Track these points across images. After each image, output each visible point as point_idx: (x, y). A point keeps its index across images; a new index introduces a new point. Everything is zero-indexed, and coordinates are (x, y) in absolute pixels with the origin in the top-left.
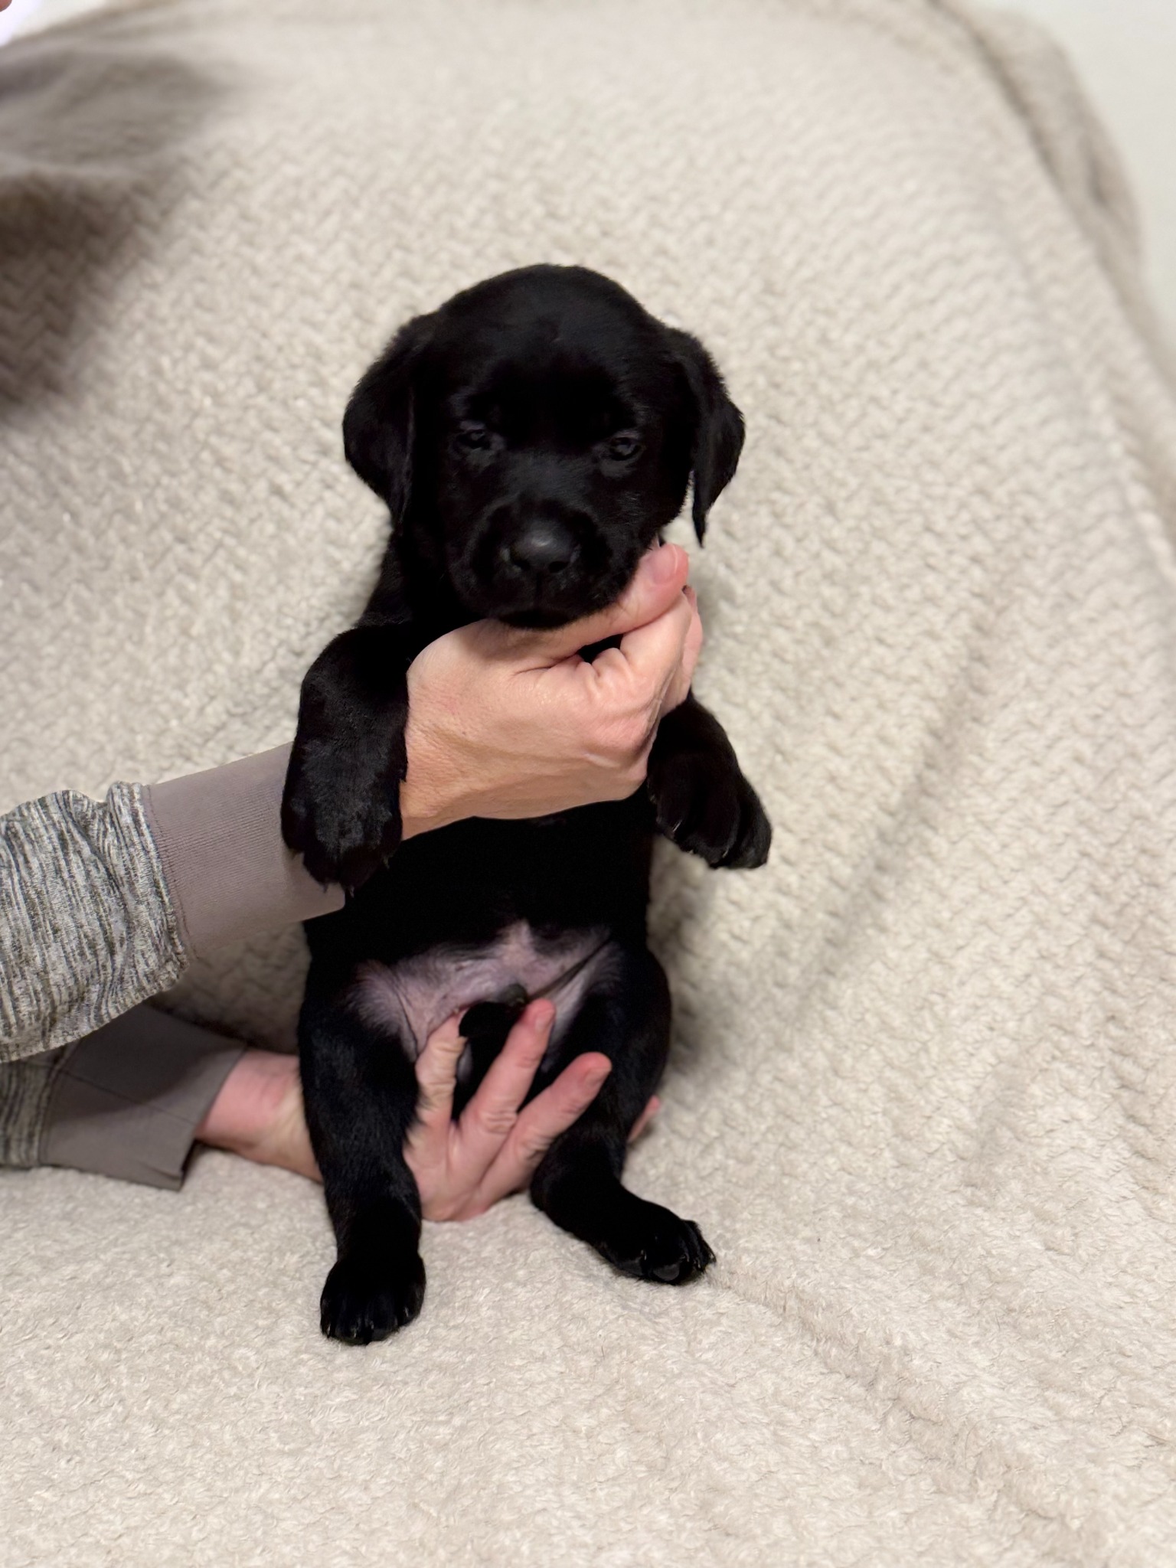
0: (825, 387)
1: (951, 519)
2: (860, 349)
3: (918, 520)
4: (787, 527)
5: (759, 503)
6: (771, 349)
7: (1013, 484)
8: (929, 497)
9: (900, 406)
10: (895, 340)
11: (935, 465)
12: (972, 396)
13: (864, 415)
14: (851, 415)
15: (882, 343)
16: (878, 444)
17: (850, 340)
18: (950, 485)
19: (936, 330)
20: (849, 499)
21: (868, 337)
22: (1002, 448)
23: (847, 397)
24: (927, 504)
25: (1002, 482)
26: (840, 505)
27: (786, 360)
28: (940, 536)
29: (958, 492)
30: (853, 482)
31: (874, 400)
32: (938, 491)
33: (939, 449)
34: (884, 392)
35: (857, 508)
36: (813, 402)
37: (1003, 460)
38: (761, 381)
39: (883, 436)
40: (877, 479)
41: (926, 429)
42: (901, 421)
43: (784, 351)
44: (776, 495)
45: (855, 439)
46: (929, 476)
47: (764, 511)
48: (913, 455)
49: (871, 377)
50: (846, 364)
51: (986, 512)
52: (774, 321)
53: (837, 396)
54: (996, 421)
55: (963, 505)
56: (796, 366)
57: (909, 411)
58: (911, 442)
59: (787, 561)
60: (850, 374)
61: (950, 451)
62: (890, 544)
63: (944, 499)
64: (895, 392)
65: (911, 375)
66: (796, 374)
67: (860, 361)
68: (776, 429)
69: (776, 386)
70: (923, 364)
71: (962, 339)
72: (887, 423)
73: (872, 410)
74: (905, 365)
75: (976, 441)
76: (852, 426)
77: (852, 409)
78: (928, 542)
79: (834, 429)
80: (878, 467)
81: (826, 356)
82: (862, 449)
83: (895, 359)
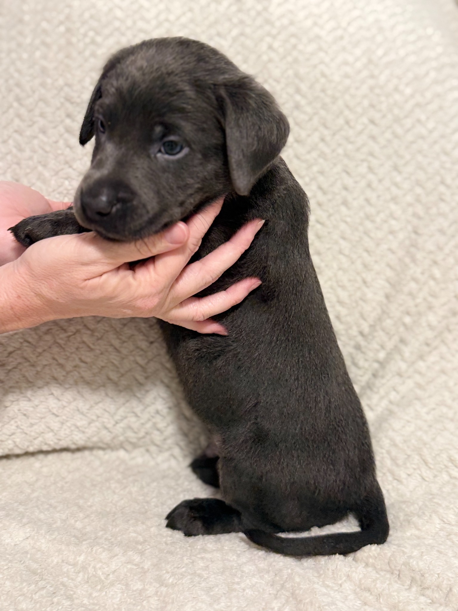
0: (396, 111)
2: (412, 96)
3: (438, 179)
8: (444, 168)
9: (430, 125)
10: (428, 95)
11: (446, 154)
13: (413, 127)
14: (408, 126)
15: (422, 95)
16: (420, 141)
17: (408, 91)
19: (445, 94)
20: (405, 165)
21: (416, 92)
23: (406, 117)
24: (443, 171)
26: (401, 167)
28: (448, 187)
30: (408, 157)
31: (419, 121)
32: (448, 165)
34: (423, 117)
35: (410, 169)
36: (390, 116)
39: (423, 138)
40: (420, 158)
41: (443, 136)
42: (430, 132)
43: (377, 91)
44: (370, 158)
45: (410, 137)
46: (444, 158)
47: (365, 164)
48: (437, 148)
49: (418, 110)
50: (406, 101)
52: (372, 76)
53: (401, 116)
57: (435, 128)
58: (435, 142)
59: (374, 190)
60: (409, 106)
62: (424, 188)
64: (428, 118)
65: (435, 112)
67: (412, 102)
68: (371, 127)
70: (441, 108)
72: (424, 131)
74: (432, 107)
76: (408, 130)
77: (408, 123)
78: (442, 189)
79: (399, 131)
80: (420, 152)
81: (397, 97)
82: (412, 142)
83: (428, 103)
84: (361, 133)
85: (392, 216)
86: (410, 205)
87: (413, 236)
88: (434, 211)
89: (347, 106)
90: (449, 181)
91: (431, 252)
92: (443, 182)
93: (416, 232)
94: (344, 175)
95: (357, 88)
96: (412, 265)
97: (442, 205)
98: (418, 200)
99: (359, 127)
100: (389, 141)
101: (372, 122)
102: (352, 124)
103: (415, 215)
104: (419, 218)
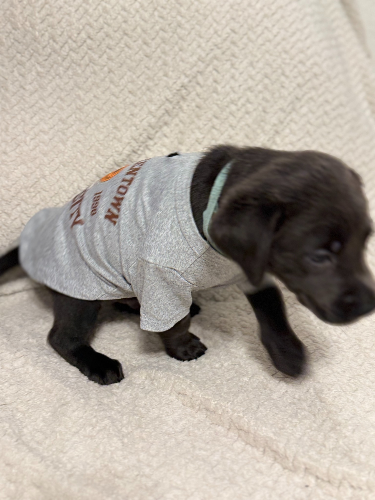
0: (250, 21)
1: (291, 71)
2: (262, 9)
3: (280, 71)
4: (236, 69)
5: (227, 60)
7: (311, 61)
8: (284, 63)
9: (275, 30)
10: (273, 7)
11: (286, 52)
12: (298, 30)
13: (263, 33)
14: (259, 32)
15: (269, 9)
16: (268, 44)
18: (291, 59)
19: (286, 5)
20: (257, 62)
21: (264, 6)
22: (308, 48)
23: (258, 26)
24: (283, 66)
25: (308, 60)
26: (255, 64)
27: (237, 10)
28: (287, 77)
29: (294, 62)
30: (259, 56)
31: (266, 28)
32: (287, 61)
33: (288, 47)
34: (270, 25)
35: (260, 65)
36: (246, 26)
37: (309, 52)
38: (228, 16)
39: (269, 41)
40: (267, 56)
41: (284, 39)
42: (275, 36)
43: (236, 7)
44: (232, 58)
45: (260, 41)
46: (284, 56)
47: (229, 63)
48: (279, 48)
49: (265, 20)
50: (257, 14)
51: (303, 69)
53: (254, 25)
54: (306, 39)
55: (295, 67)
56: (240, 13)
57: (278, 33)
58: (279, 44)
59: (236, 80)
60: (259, 18)
61: (292, 47)
62: (270, 79)
63: (289, 64)
64: (274, 26)
65: (278, 21)
66: (240, 16)
67: (261, 14)
68: (233, 35)
69: (233, 19)
70: (283, 17)
71: (294, 10)
72: (271, 36)
73: (266, 31)
74: (277, 16)
75: (300, 45)
76: (259, 36)
77: (259, 30)
78: (283, 78)
79: (253, 37)
80: (267, 52)
81: (250, 10)
82: (262, 45)
83: (273, 14)
84: (225, 40)
85: (248, 101)
86: (260, 92)
87: (263, 114)
88: (277, 95)
89: (215, 21)
90: (287, 73)
91: (275, 125)
92: (283, 74)
93: (265, 111)
94: (214, 72)
95: (222, 6)
96: (262, 135)
97: (283, 90)
98: (266, 87)
99: (224, 36)
100: (246, 45)
101: (233, 31)
102: (219, 33)
103: (264, 99)
104: (267, 101)
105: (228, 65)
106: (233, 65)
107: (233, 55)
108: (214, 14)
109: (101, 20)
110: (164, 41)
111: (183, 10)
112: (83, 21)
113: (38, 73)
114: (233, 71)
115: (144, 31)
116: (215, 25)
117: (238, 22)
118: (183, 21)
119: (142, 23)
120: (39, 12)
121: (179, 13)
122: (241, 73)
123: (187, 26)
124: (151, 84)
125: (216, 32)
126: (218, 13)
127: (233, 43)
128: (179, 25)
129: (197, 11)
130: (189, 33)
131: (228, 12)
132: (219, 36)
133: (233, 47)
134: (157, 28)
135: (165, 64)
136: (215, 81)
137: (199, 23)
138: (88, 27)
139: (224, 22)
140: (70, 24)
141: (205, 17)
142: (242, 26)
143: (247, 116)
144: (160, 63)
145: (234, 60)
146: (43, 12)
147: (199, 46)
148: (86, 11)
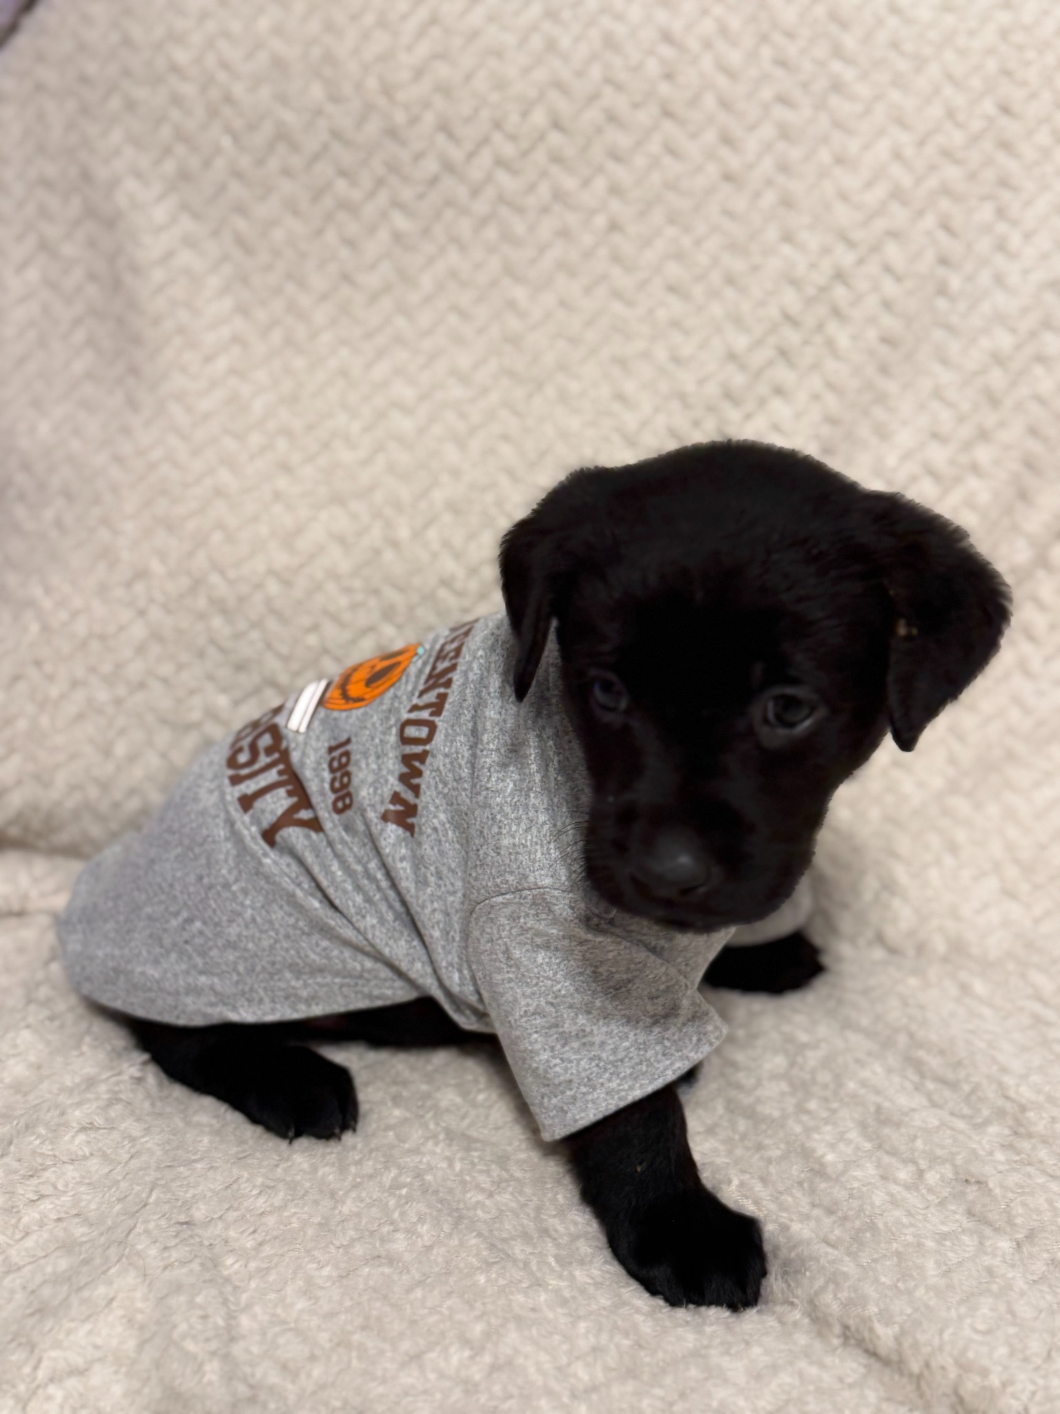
6: (1004, 34)
27: (1020, 48)
38: (991, 65)
56: (1031, 54)
69: (1008, 73)
105: (986, 213)
106: (1001, 213)
107: (1004, 182)
108: (949, 56)
109: (596, 72)
110: (785, 133)
111: (849, 42)
112: (540, 75)
113: (398, 237)
114: (1001, 228)
115: (725, 104)
116: (948, 91)
117: (1024, 83)
118: (849, 74)
119: (722, 81)
120: (409, 49)
121: (838, 52)
122: (1028, 236)
123: (863, 90)
124: (738, 265)
125: (951, 114)
126: (963, 53)
127: (1006, 146)
128: (837, 86)
129: (895, 45)
130: (868, 111)
131: (990, 51)
132: (959, 125)
133: (1002, 158)
134: (767, 93)
135: (787, 202)
136: (944, 261)
137: (898, 82)
138: (554, 95)
139: (976, 83)
140: (501, 84)
141: (920, 63)
142: (1033, 96)
143: (1039, 370)
144: (769, 198)
145: (1006, 195)
146: (423, 49)
147: (897, 155)
148: (551, 46)
